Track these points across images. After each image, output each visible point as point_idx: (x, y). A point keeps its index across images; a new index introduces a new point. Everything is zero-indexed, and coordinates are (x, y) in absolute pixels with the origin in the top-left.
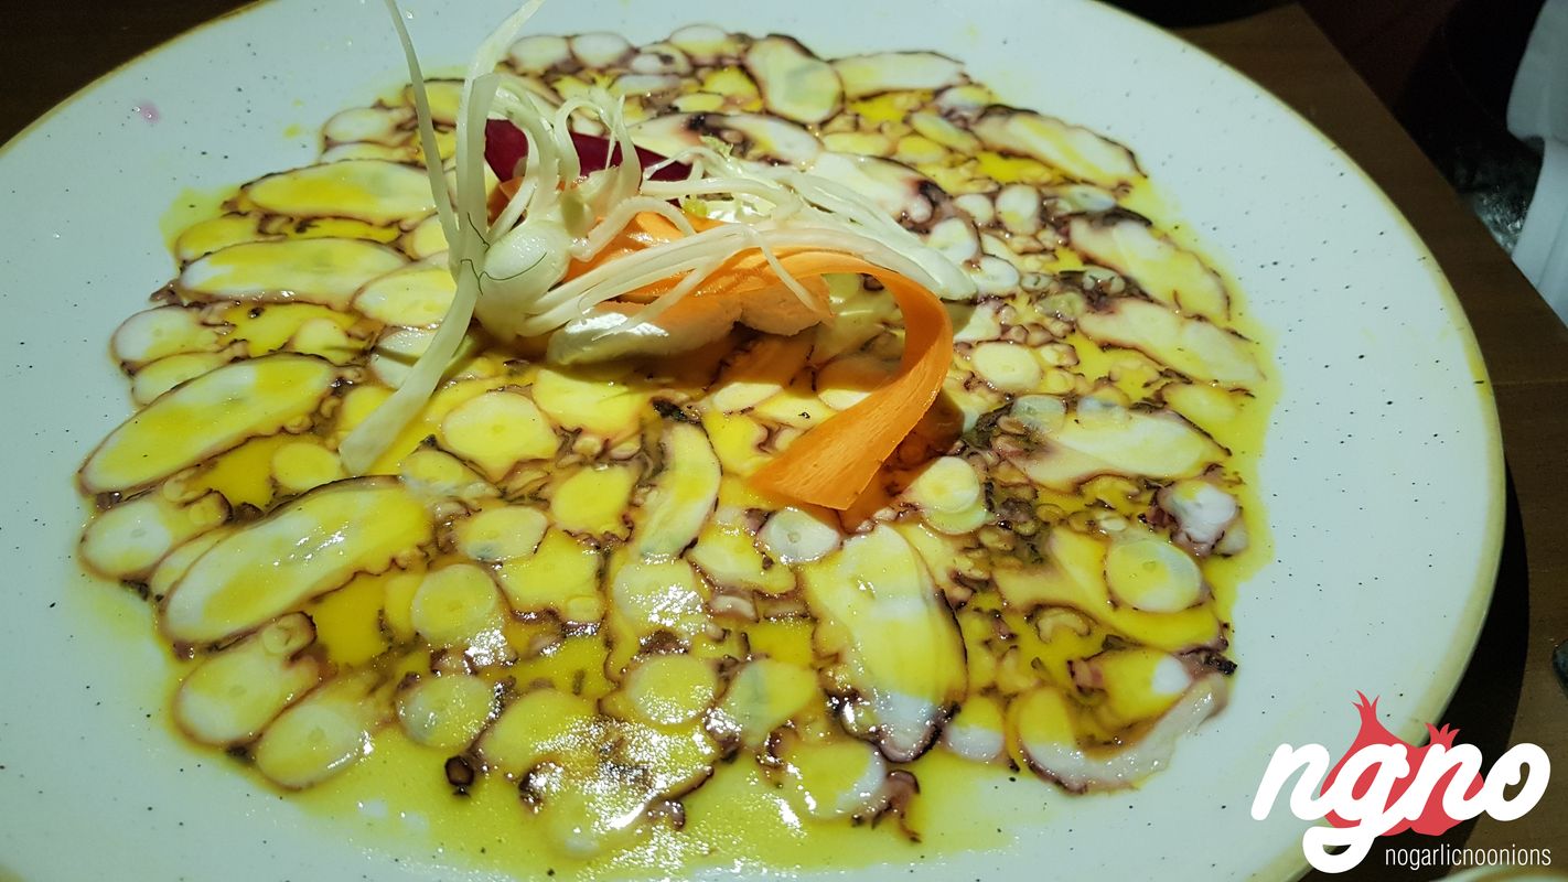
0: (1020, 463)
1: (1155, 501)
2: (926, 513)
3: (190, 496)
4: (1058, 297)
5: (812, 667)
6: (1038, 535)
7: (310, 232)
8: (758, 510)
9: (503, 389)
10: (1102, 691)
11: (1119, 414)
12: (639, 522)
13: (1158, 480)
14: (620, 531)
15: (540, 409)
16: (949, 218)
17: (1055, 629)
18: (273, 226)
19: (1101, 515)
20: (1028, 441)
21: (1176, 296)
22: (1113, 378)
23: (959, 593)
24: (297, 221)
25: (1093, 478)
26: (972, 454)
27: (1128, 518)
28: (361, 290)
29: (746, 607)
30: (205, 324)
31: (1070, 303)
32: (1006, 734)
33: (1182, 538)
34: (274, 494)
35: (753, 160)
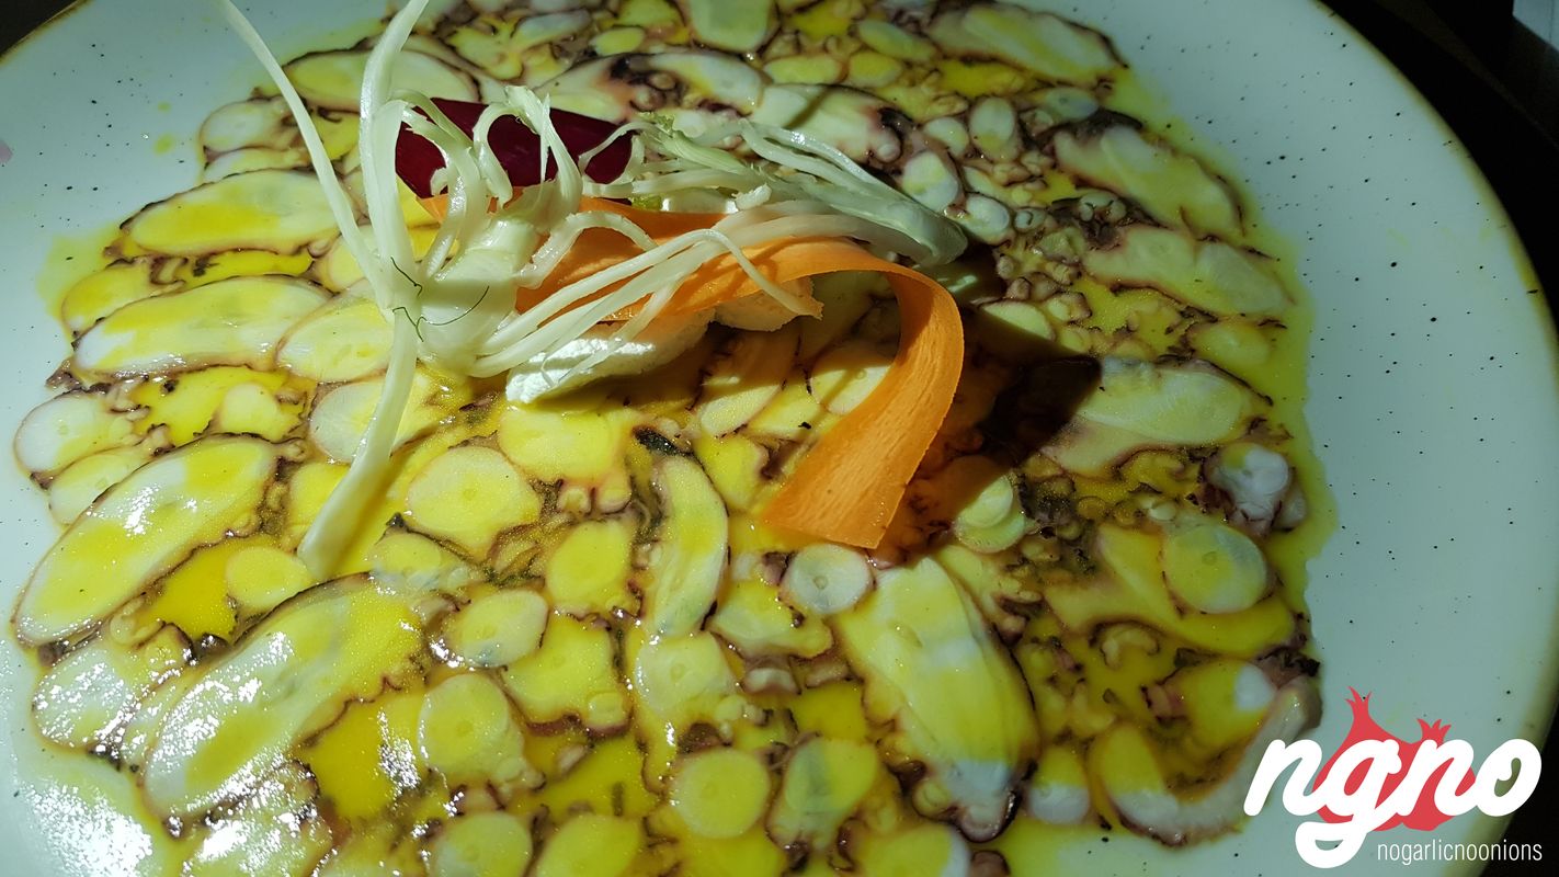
0: (1049, 451)
1: (1203, 476)
2: (957, 531)
3: (142, 634)
4: (1058, 235)
5: (869, 740)
6: (1084, 537)
7: (211, 274)
8: (776, 553)
9: (466, 443)
10: (1184, 718)
11: (1146, 372)
12: (649, 590)
13: (1201, 449)
14: (629, 603)
15: (512, 463)
16: (921, 152)
17: (1122, 651)
18: (167, 273)
19: (1147, 503)
21: (1183, 213)
22: (1134, 326)
23: (1011, 624)
24: (193, 261)
25: (1129, 457)
27: (1177, 501)
28: (282, 342)
29: (785, 679)
30: (115, 411)
31: (1070, 241)
32: (1090, 787)
33: (1239, 517)
34: (236, 617)
35: (690, 108)
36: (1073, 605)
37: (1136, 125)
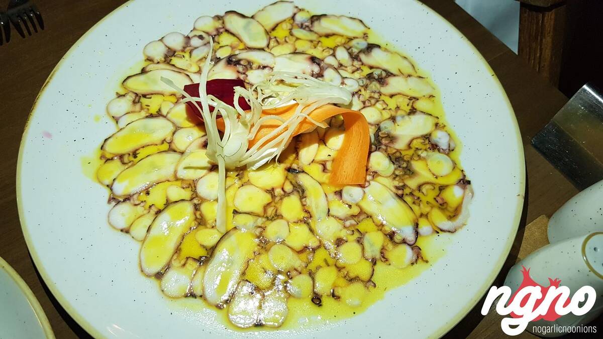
0: (392, 145)
1: (429, 142)
2: (379, 173)
3: (183, 262)
4: (371, 85)
5: (379, 230)
6: (408, 166)
7: (139, 157)
8: (337, 191)
9: (242, 185)
10: (446, 203)
11: (407, 118)
12: (310, 210)
13: (426, 135)
14: (306, 215)
15: (257, 187)
16: (326, 68)
17: (427, 190)
18: (126, 159)
19: (420, 152)
20: (390, 137)
21: (400, 71)
22: (398, 106)
23: (400, 192)
24: (131, 154)
25: (411, 141)
26: (379, 148)
27: (426, 150)
28: (176, 172)
29: (353, 222)
30: (136, 205)
31: (375, 86)
32: (431, 225)
33: (441, 150)
34: (206, 250)
35: (256, 69)
36: (412, 183)
37: (379, 46)
